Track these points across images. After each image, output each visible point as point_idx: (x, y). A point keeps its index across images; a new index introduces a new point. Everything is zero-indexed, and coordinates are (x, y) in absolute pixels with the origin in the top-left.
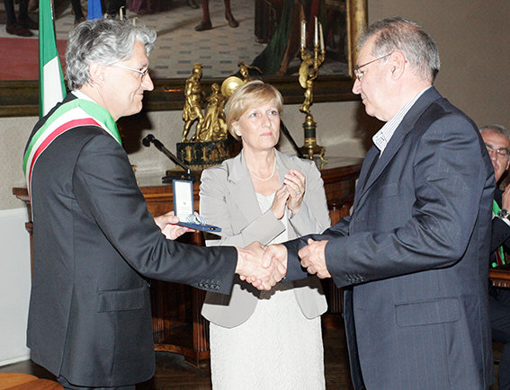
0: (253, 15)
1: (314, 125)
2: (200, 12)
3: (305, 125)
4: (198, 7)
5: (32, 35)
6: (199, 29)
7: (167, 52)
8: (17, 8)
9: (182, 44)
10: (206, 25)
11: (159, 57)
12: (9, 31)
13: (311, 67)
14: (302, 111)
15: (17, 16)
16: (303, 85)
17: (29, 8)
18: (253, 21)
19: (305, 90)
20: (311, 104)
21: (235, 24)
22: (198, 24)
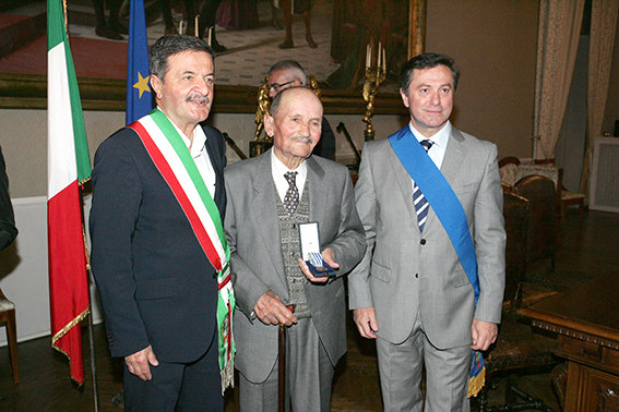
0: (330, 39)
1: (373, 133)
2: (283, 33)
3: (366, 132)
4: (282, 28)
5: (122, 38)
6: (282, 47)
7: (252, 64)
8: (107, 13)
9: (266, 58)
10: (288, 44)
11: (244, 68)
12: (98, 33)
13: (373, 84)
14: (364, 120)
15: (107, 20)
16: (366, 98)
17: (120, 15)
18: (329, 44)
19: (367, 103)
20: (372, 116)
21: (314, 45)
22: (282, 42)
